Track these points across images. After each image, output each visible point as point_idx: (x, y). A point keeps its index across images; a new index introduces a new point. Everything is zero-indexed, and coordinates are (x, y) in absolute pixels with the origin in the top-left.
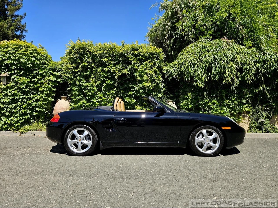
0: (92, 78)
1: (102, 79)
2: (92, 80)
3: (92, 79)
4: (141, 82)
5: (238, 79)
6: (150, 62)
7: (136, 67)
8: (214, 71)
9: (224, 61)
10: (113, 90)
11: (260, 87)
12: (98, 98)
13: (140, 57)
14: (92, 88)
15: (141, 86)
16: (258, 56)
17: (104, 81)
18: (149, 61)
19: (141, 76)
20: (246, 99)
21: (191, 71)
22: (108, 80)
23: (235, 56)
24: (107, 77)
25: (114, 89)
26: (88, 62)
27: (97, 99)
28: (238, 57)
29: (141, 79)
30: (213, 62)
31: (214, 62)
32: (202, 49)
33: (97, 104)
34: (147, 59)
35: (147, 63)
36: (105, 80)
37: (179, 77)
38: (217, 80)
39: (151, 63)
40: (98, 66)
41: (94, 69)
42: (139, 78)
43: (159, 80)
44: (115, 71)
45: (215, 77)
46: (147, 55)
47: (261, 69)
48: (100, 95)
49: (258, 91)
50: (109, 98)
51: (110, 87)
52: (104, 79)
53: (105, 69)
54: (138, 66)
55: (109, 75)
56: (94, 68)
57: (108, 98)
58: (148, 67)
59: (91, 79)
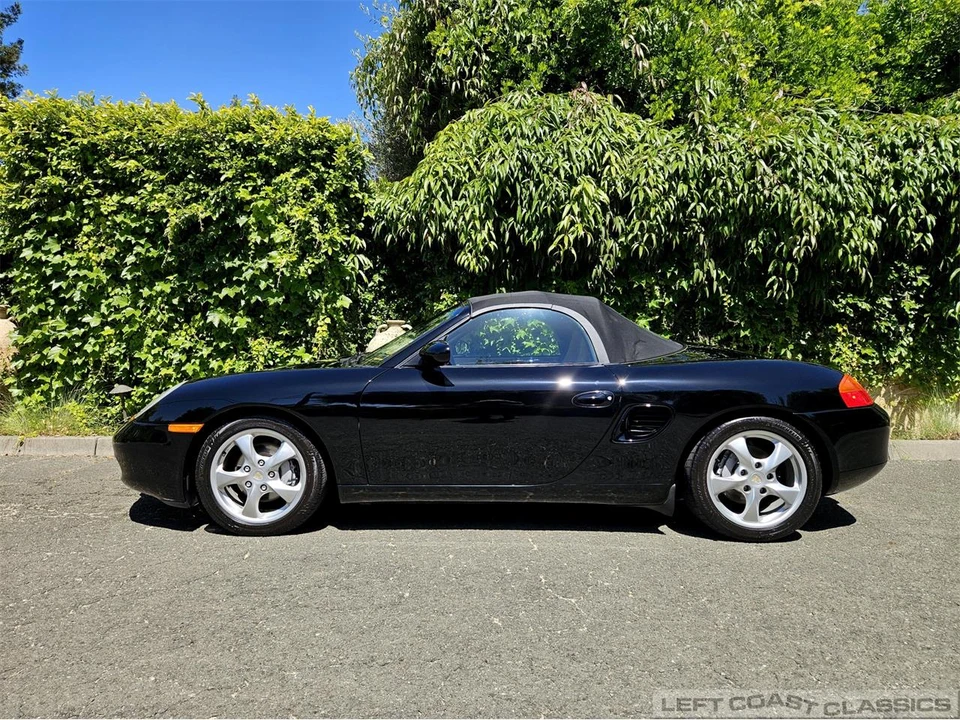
0: (85, 235)
1: (122, 239)
2: (86, 243)
3: (85, 239)
4: (264, 250)
5: (616, 241)
6: (298, 176)
7: (243, 194)
8: (525, 210)
9: (557, 173)
10: (167, 281)
11: (697, 271)
12: (111, 312)
13: (262, 156)
14: (82, 273)
15: (263, 264)
16: (684, 159)
17: (127, 248)
18: (294, 171)
19: (266, 229)
20: (651, 316)
21: (448, 211)
22: (142, 242)
23: (603, 155)
24: (138, 233)
25: (171, 278)
26: (67, 175)
27: (106, 313)
28: (613, 159)
29: (262, 241)
30: (521, 176)
31: (523, 179)
32: (490, 130)
33: (108, 331)
34: (285, 163)
35: (286, 180)
36: (133, 242)
37: (414, 235)
38: (535, 243)
39: (304, 181)
40: (107, 190)
41: (86, 202)
42: (255, 237)
43: (332, 242)
44: (163, 207)
45: (529, 235)
46: (286, 149)
47: (693, 205)
48: (115, 301)
49: (690, 286)
50: (153, 312)
51: (152, 271)
52: (130, 238)
53: (129, 200)
54: (250, 189)
55: (146, 224)
56: (89, 197)
57: (148, 310)
58: (291, 194)
59: (81, 239)
